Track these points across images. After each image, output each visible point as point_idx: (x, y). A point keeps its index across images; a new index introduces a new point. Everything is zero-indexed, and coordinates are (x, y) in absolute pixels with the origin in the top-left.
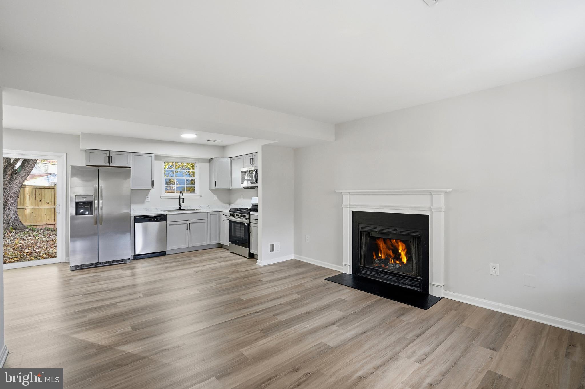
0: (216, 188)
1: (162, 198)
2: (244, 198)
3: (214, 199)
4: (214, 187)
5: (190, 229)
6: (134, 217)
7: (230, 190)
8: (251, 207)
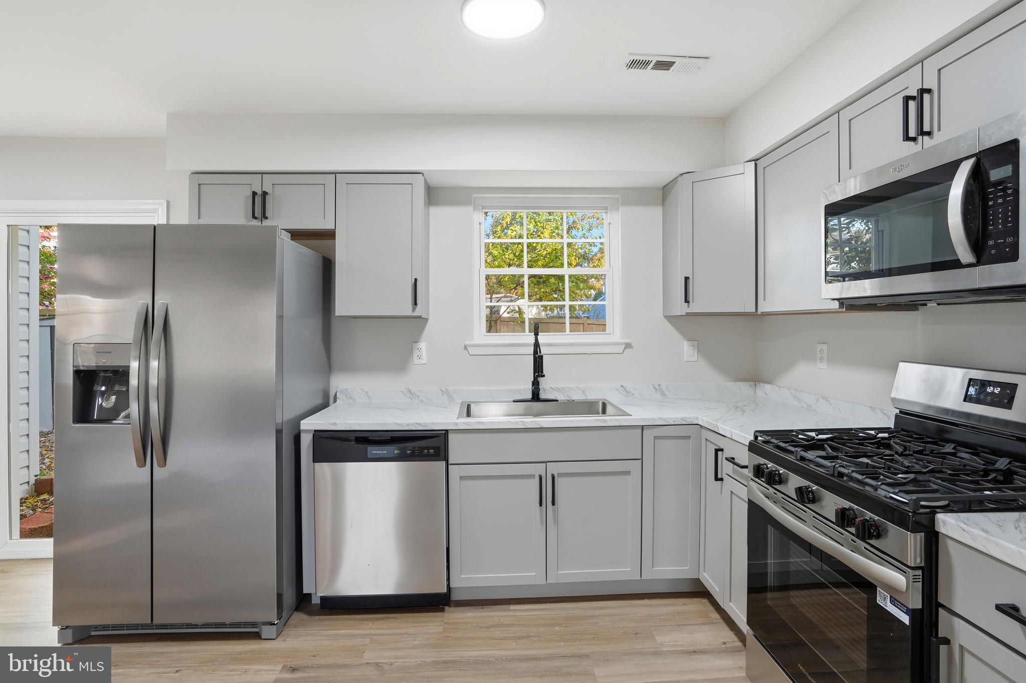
0: (690, 310)
1: (472, 351)
2: (834, 359)
3: (685, 360)
4: (680, 308)
5: (553, 503)
6: (311, 435)
7: (756, 316)
8: (891, 424)
